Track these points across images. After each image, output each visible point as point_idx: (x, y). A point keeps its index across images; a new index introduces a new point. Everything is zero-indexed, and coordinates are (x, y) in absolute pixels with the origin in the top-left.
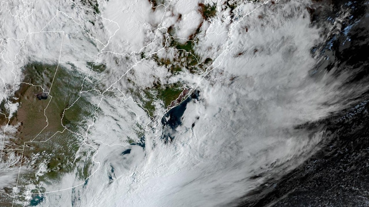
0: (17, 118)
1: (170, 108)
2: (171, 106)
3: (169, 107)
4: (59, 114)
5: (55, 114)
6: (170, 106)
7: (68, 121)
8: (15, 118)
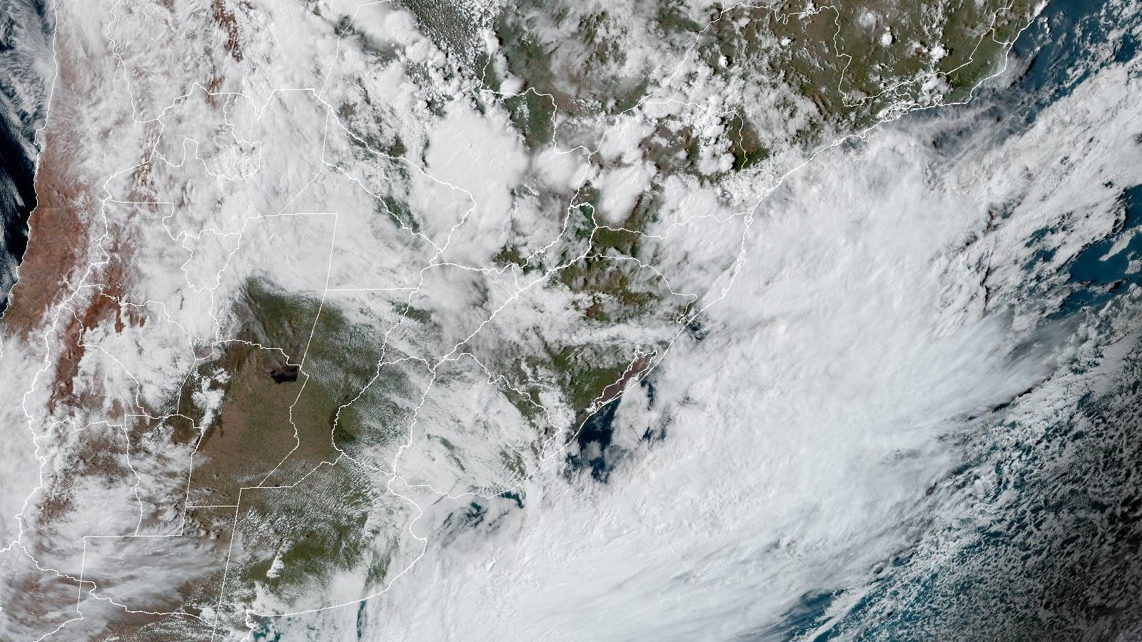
0: (221, 427)
1: (601, 404)
2: (604, 400)
3: (598, 400)
4: (326, 419)
5: (316, 418)
6: (600, 400)
7: (348, 435)
8: (217, 427)
